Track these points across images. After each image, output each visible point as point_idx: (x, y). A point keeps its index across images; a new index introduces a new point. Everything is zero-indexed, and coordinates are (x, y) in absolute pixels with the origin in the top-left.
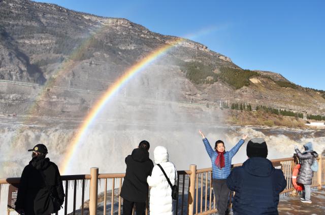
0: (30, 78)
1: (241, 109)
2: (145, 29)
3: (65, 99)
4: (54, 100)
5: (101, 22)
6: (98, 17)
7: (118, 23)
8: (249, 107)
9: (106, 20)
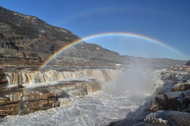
0: (12, 47)
1: (96, 60)
2: (45, 23)
3: (32, 57)
4: (27, 57)
5: (24, 17)
6: (22, 14)
7: (33, 19)
8: (98, 59)
9: (26, 17)
